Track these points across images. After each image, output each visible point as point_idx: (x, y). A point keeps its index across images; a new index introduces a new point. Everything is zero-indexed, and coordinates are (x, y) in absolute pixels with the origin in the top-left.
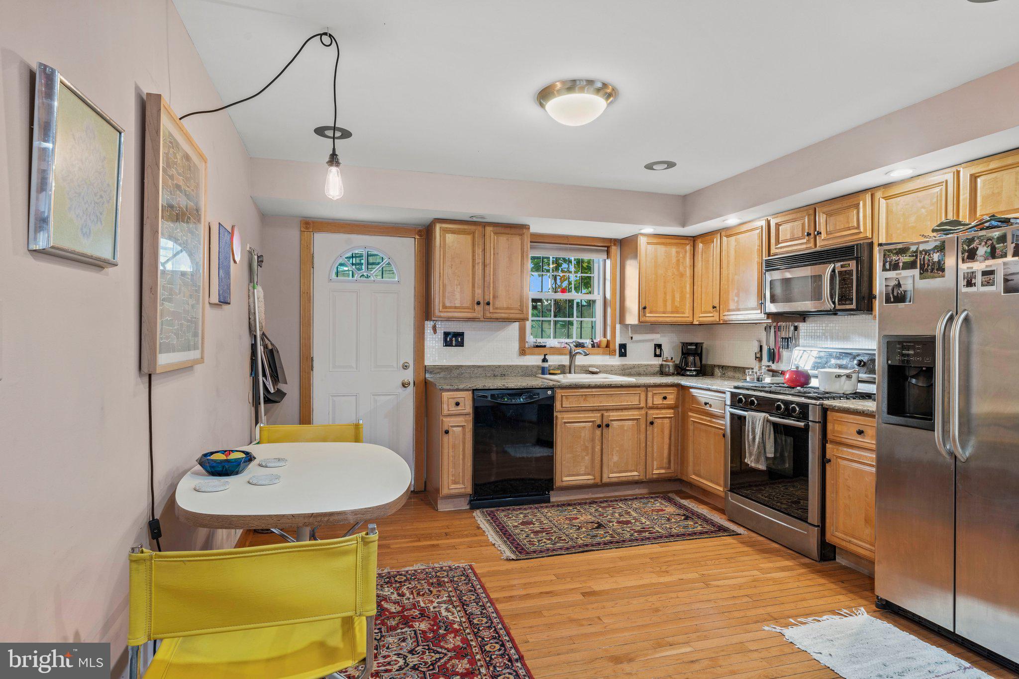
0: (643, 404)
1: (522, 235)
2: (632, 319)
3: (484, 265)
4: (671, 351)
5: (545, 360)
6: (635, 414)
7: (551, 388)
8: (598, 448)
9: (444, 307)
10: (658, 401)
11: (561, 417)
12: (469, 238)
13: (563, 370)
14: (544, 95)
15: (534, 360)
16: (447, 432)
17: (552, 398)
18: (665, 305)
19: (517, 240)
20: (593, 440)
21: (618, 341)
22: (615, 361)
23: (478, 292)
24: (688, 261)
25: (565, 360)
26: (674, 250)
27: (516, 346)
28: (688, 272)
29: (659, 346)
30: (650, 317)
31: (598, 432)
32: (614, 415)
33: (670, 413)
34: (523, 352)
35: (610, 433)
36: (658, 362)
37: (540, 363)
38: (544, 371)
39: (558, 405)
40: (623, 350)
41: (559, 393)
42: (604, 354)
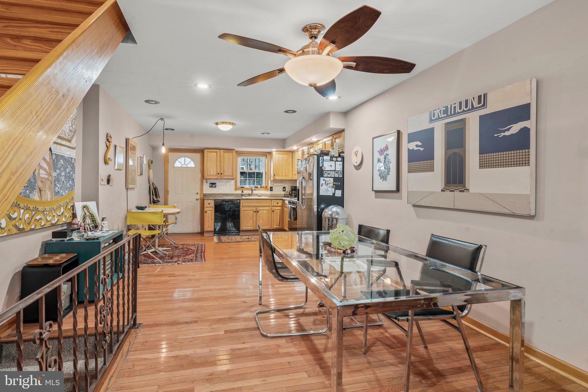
0: (270, 205)
1: (232, 152)
2: (272, 179)
3: (220, 162)
4: (288, 189)
5: (242, 192)
6: (268, 208)
7: (240, 200)
8: (255, 219)
9: (208, 175)
10: (276, 204)
11: (242, 209)
12: (215, 154)
13: (249, 195)
15: (239, 192)
16: (206, 212)
17: (240, 202)
18: (282, 173)
19: (231, 154)
20: (253, 216)
21: (270, 186)
22: (269, 192)
23: (218, 170)
24: (291, 160)
25: (250, 192)
26: (285, 156)
27: (234, 187)
28: (291, 163)
29: (285, 188)
30: (277, 178)
31: (255, 213)
32: (260, 208)
33: (280, 208)
34: (236, 189)
35: (258, 214)
36: (284, 193)
38: (242, 195)
39: (241, 205)
40: (271, 189)
41: (242, 201)
42: (264, 190)
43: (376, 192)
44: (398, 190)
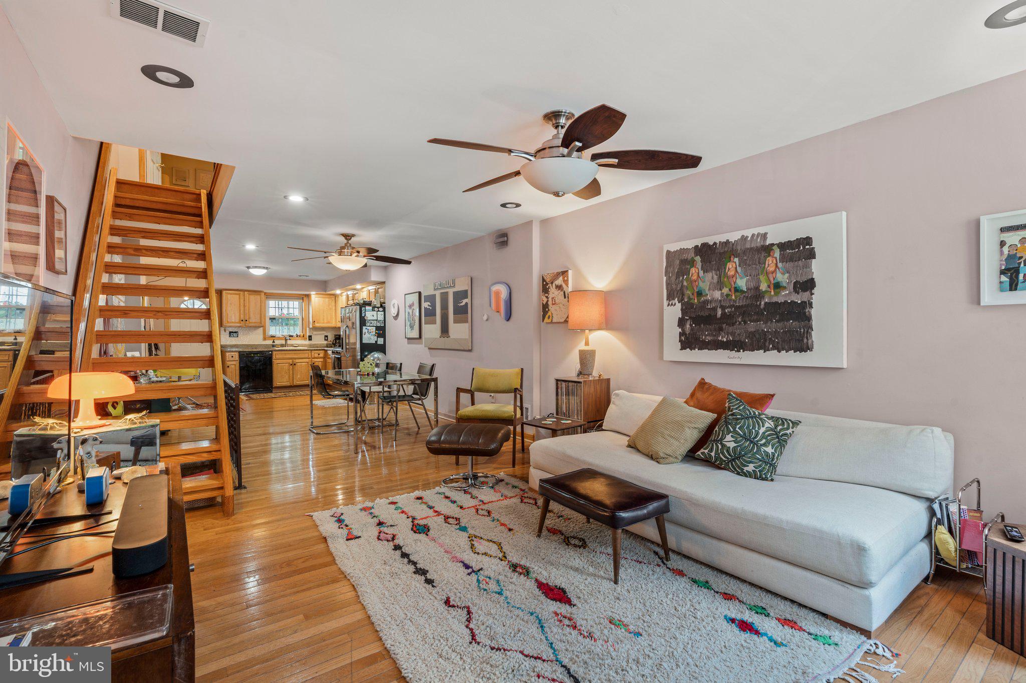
0: (310, 357)
1: (260, 295)
2: (311, 326)
3: (244, 306)
4: (331, 338)
5: (274, 342)
6: (307, 360)
7: (272, 351)
8: (291, 373)
9: (228, 322)
10: (316, 355)
11: (275, 362)
12: (238, 296)
13: (282, 345)
14: (248, 268)
15: (270, 342)
16: (228, 367)
17: (272, 354)
18: (323, 319)
19: (258, 297)
20: (289, 370)
21: (308, 334)
22: (307, 342)
23: (242, 316)
24: (333, 304)
25: (283, 342)
26: (327, 300)
27: (261, 337)
28: (334, 308)
29: (327, 336)
30: (317, 325)
31: (291, 367)
32: (297, 361)
33: (322, 360)
34: (265, 339)
35: (296, 367)
36: (326, 342)
37: (272, 343)
38: (273, 346)
39: (274, 357)
40: (310, 338)
41: (274, 353)
42: (302, 339)
43: (409, 339)
44: (420, 337)
